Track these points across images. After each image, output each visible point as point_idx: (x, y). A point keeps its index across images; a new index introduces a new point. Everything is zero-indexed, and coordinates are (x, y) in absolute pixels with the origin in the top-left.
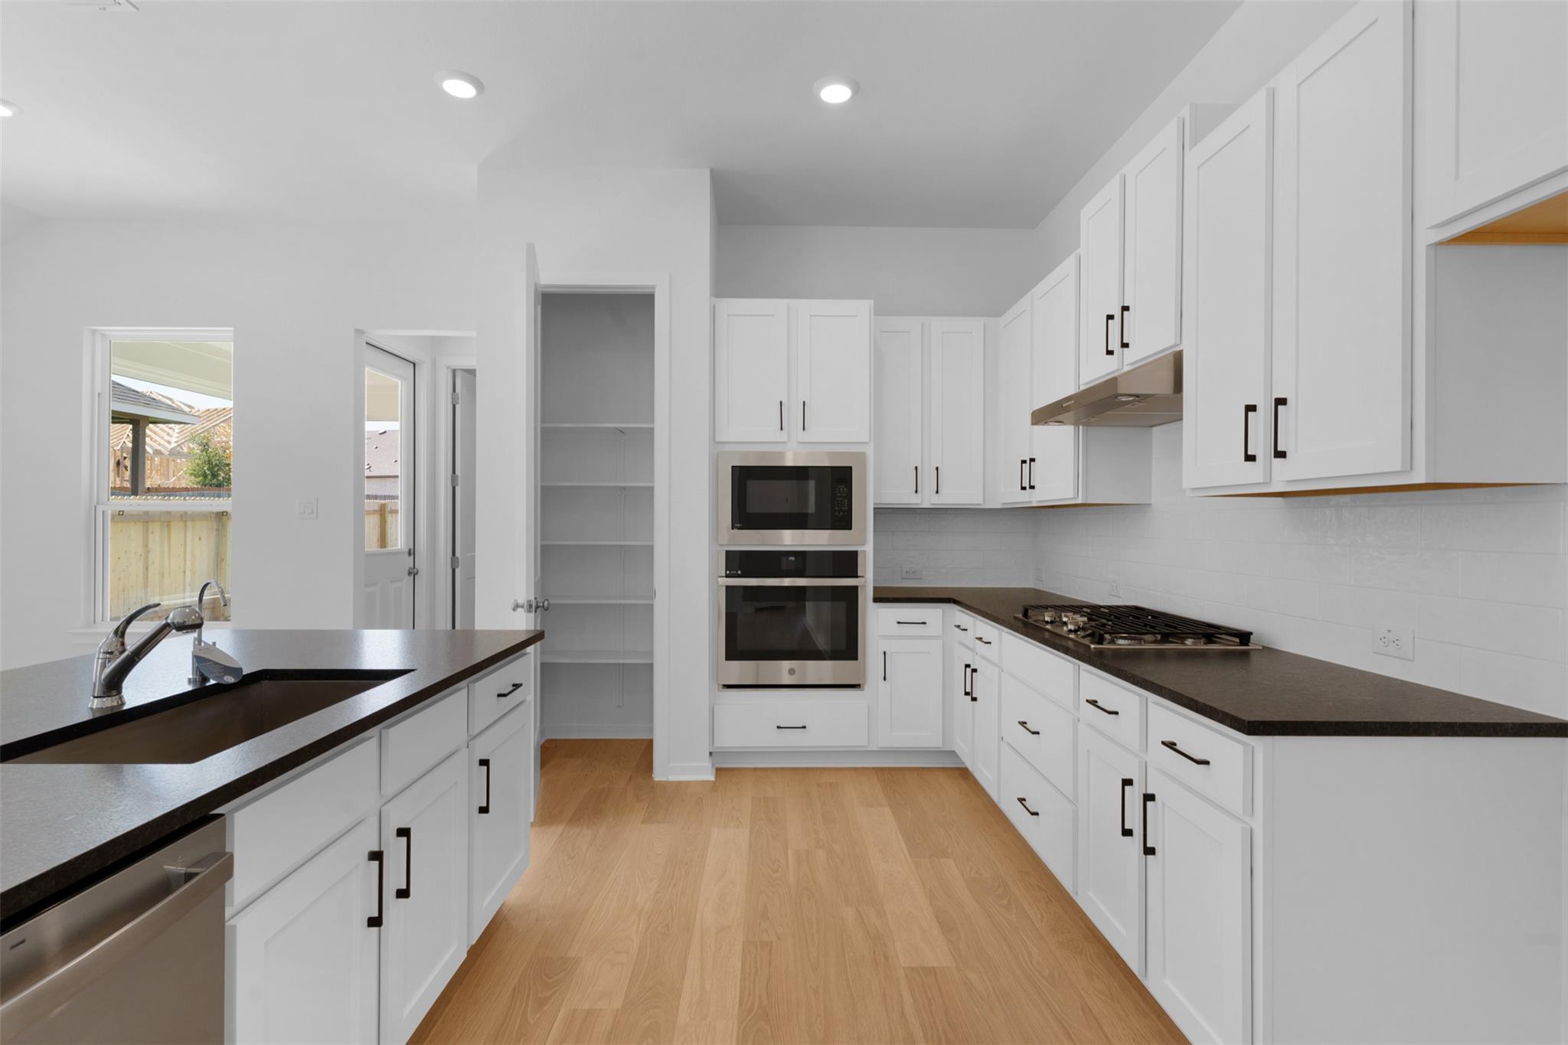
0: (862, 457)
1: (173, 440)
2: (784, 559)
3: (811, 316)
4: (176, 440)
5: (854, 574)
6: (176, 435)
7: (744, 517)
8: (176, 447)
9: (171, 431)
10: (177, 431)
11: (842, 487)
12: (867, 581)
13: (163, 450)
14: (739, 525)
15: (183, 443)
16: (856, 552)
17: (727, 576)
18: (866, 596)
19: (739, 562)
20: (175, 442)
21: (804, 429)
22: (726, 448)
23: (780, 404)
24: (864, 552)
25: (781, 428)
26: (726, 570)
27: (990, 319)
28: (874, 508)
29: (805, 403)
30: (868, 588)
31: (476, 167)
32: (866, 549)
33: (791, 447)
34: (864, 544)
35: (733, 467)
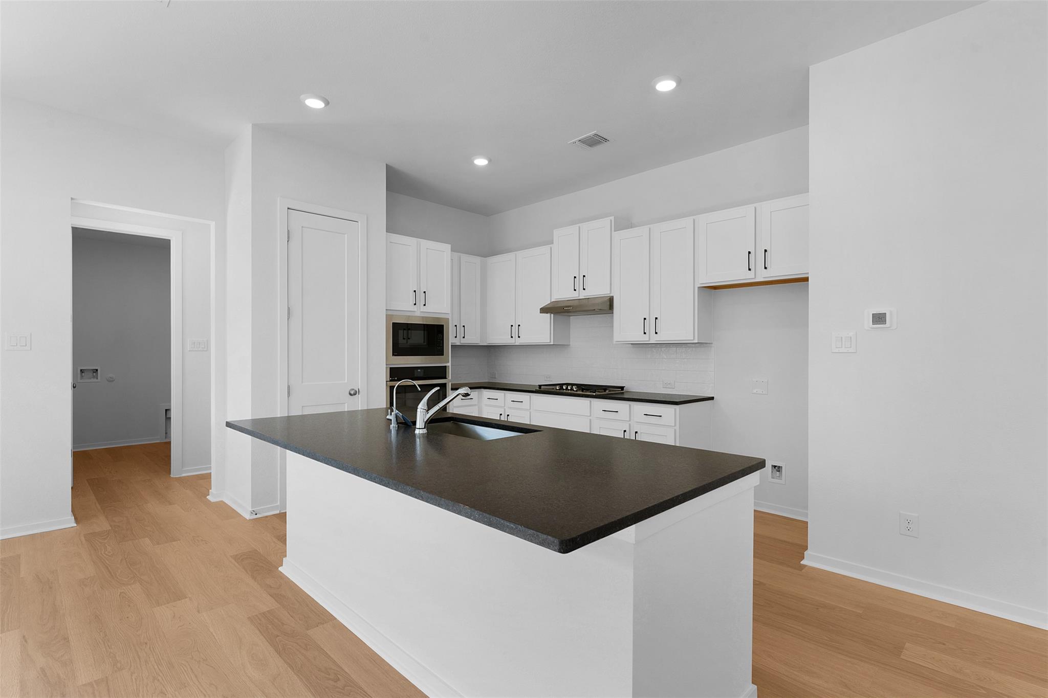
0: (448, 319)
2: (416, 371)
3: (427, 249)
5: (445, 378)
7: (398, 349)
11: (440, 335)
12: (449, 381)
14: (396, 354)
16: (446, 366)
18: (449, 387)
19: (395, 373)
21: (425, 305)
22: (390, 313)
23: (415, 291)
24: (449, 366)
25: (415, 304)
26: (390, 377)
27: (483, 258)
28: (452, 345)
29: (425, 292)
30: (450, 384)
31: (251, 124)
32: (449, 364)
33: (418, 314)
34: (448, 362)
35: (393, 323)
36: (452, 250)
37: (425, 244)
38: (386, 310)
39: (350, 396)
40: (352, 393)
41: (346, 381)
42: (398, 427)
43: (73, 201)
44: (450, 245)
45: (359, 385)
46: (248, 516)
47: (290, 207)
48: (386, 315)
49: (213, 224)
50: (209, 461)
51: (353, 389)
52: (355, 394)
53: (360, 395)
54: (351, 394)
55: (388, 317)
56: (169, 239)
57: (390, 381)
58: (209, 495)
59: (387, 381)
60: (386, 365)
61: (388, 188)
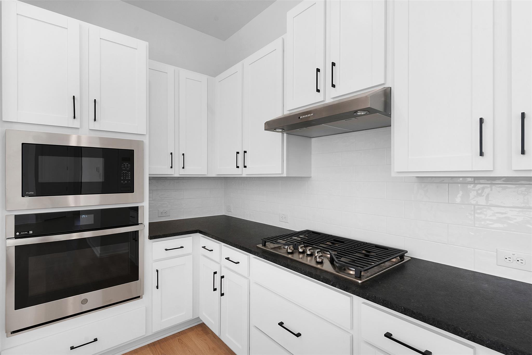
0: (141, 144)
11: (126, 164)
16: (138, 207)
17: (16, 237)
21: (95, 120)
24: (144, 206)
25: (75, 118)
27: (210, 77)
29: (94, 101)
33: (84, 133)
34: (143, 202)
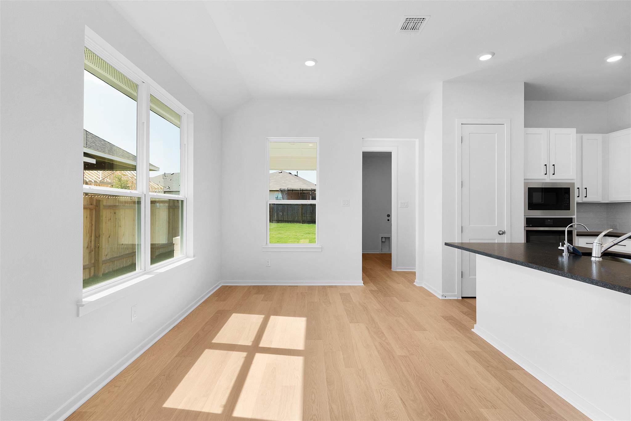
0: (573, 184)
1: (100, 177)
2: (546, 220)
3: (555, 134)
4: (101, 177)
6: (101, 175)
7: (532, 206)
8: (102, 180)
9: (98, 173)
10: (101, 173)
11: (566, 195)
12: (575, 229)
13: (98, 181)
14: (530, 209)
15: (104, 178)
16: (572, 218)
18: (575, 234)
20: (101, 178)
21: (554, 174)
22: (527, 181)
23: (546, 165)
24: (575, 218)
25: (546, 174)
26: (526, 225)
27: (604, 135)
28: (577, 203)
29: (554, 165)
30: (576, 231)
31: (442, 82)
32: (575, 217)
33: (548, 181)
34: (574, 215)
35: (528, 188)
36: (577, 132)
37: (554, 131)
38: (524, 179)
39: (499, 235)
40: (501, 233)
41: (496, 225)
42: (570, 255)
43: (363, 139)
44: (576, 129)
45: (505, 229)
46: (440, 297)
47: (463, 123)
48: (524, 182)
49: (417, 141)
50: (414, 265)
51: (501, 231)
52: (502, 234)
53: (505, 235)
54: (499, 234)
55: (525, 184)
56: (391, 151)
57: (527, 227)
58: (414, 282)
59: (524, 227)
60: (524, 216)
61: (526, 99)
